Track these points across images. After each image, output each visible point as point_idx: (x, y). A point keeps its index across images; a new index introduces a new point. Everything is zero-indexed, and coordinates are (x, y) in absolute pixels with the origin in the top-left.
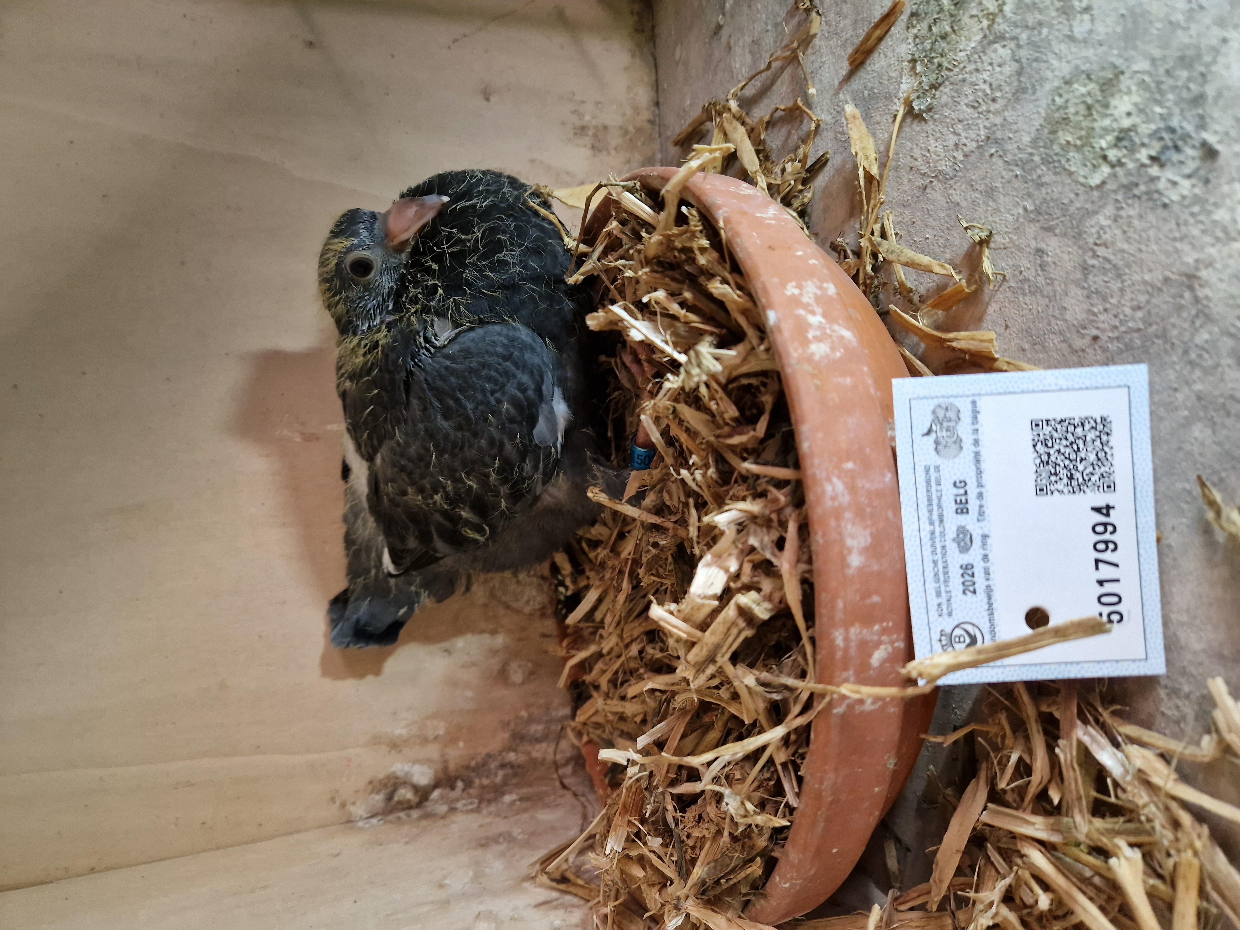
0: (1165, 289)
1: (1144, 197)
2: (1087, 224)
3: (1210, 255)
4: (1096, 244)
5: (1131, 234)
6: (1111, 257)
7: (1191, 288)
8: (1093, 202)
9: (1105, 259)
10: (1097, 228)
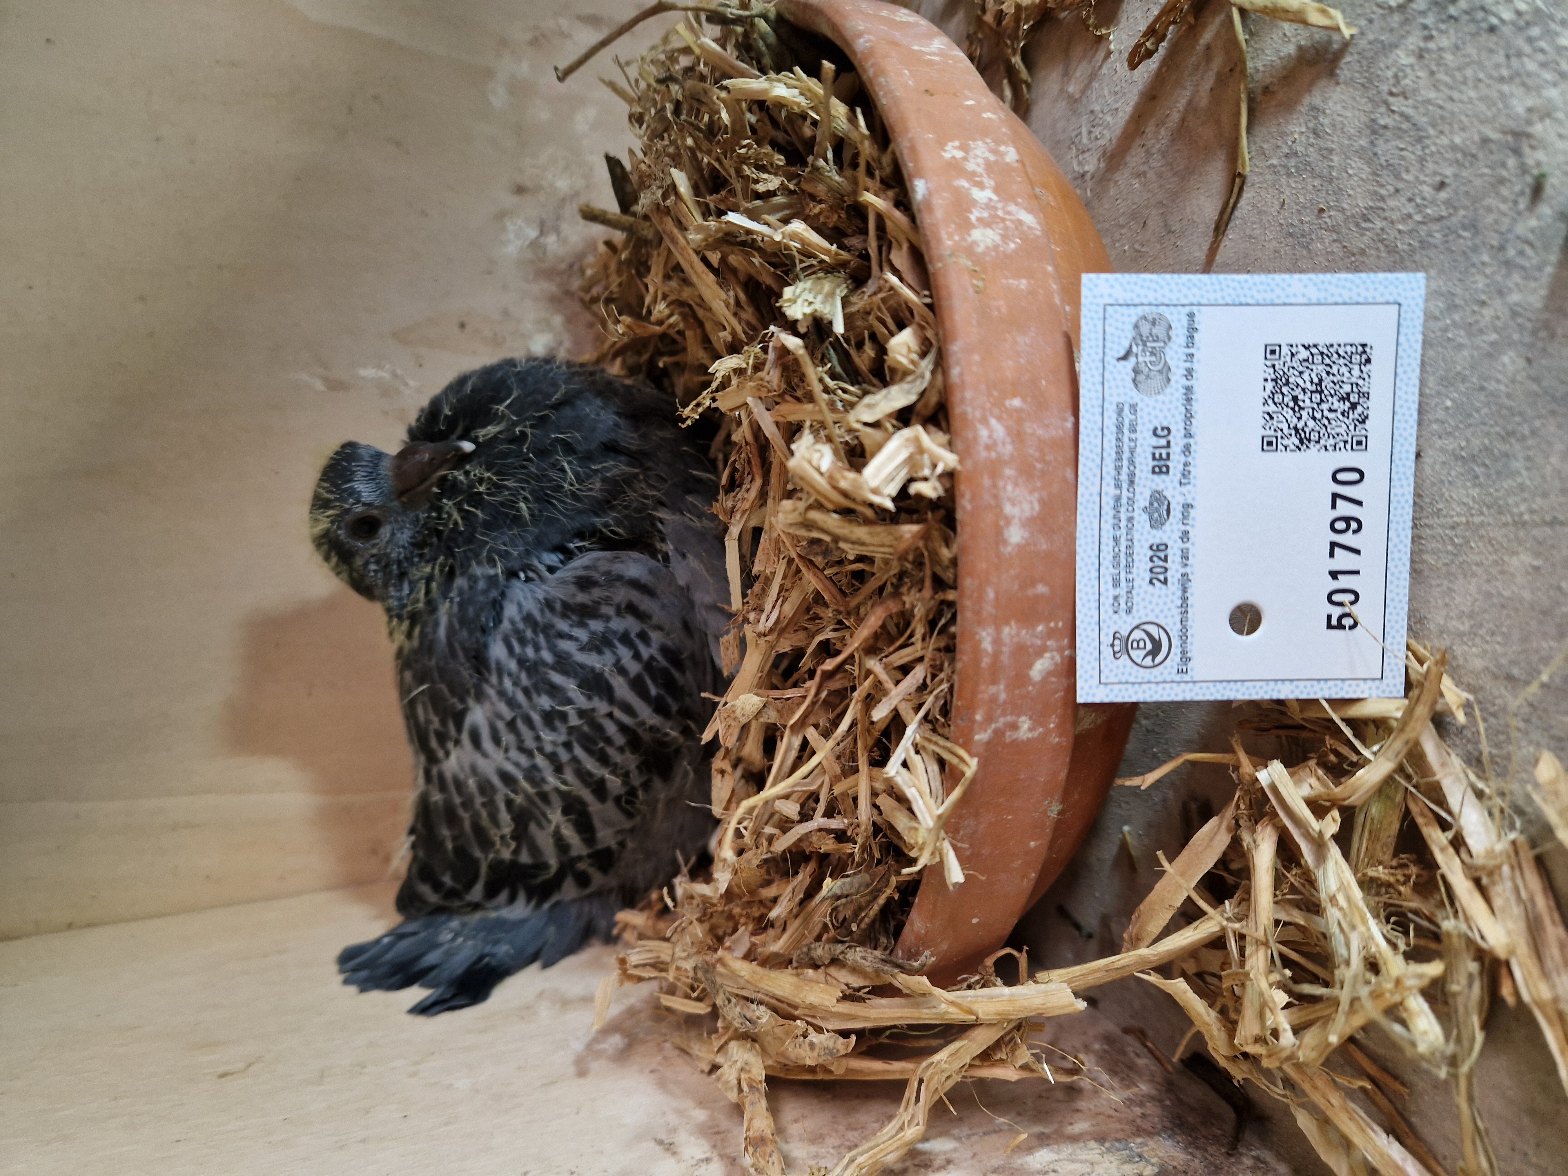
0: (1481, 156)
1: (1465, 17)
2: (1382, 65)
3: (1549, 100)
4: (1392, 94)
5: (1441, 76)
6: (1410, 111)
7: (1517, 152)
8: (1392, 30)
9: (1402, 114)
10: (1394, 69)
